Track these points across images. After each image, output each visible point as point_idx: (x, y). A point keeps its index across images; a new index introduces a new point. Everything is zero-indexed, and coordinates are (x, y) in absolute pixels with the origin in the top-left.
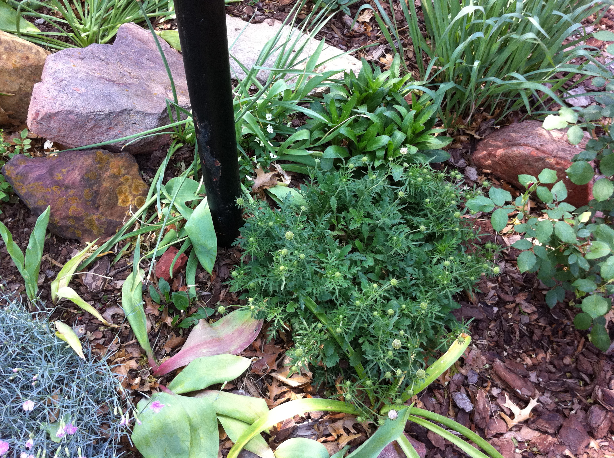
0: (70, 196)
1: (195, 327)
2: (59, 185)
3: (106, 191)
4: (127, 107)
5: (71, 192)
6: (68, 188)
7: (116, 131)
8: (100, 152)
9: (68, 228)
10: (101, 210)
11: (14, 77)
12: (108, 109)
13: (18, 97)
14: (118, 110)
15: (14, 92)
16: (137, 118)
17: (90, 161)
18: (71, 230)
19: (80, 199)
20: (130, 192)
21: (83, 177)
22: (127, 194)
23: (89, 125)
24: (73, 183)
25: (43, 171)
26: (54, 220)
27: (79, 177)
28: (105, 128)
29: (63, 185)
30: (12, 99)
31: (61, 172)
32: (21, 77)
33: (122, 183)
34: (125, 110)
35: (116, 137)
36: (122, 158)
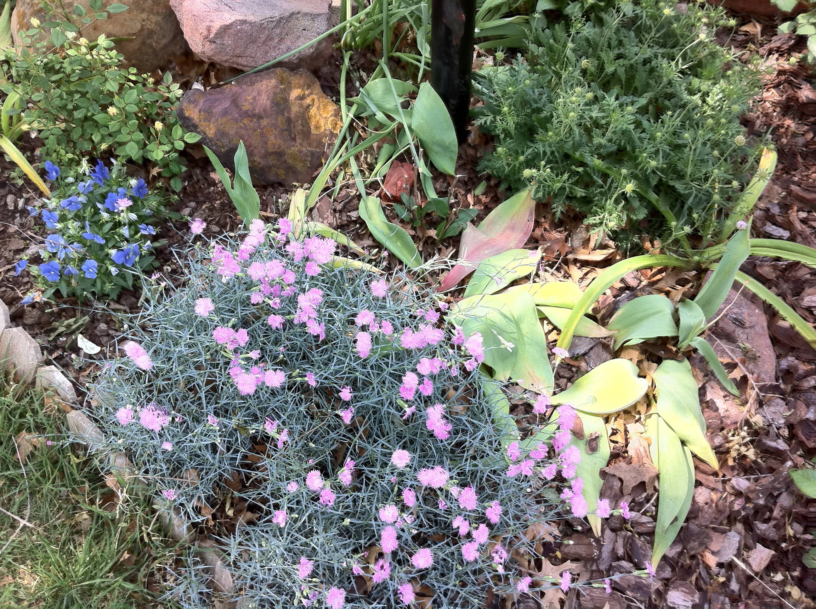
0: (265, 127)
1: (464, 232)
2: (249, 116)
3: (297, 117)
4: (294, 10)
5: (264, 122)
6: (260, 117)
7: (288, 42)
8: (278, 70)
9: (270, 168)
10: (298, 141)
11: (135, 13)
12: (277, 14)
13: (139, 40)
14: (287, 14)
15: (134, 34)
16: (306, 22)
17: (273, 82)
18: (274, 170)
19: (276, 128)
20: (321, 115)
21: (272, 102)
22: (318, 117)
23: (263, 37)
24: (265, 111)
25: (227, 104)
26: (254, 161)
27: (269, 102)
28: (277, 40)
29: (254, 115)
30: (132, 45)
31: (246, 100)
32: (143, 11)
33: (309, 105)
34: (293, 14)
35: (289, 49)
36: (301, 75)
